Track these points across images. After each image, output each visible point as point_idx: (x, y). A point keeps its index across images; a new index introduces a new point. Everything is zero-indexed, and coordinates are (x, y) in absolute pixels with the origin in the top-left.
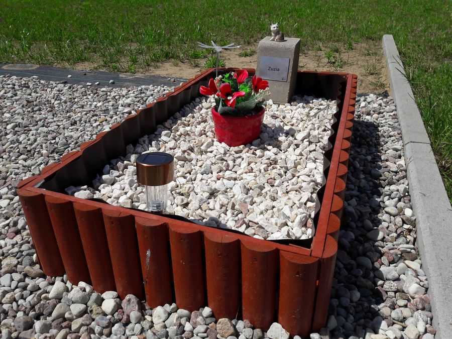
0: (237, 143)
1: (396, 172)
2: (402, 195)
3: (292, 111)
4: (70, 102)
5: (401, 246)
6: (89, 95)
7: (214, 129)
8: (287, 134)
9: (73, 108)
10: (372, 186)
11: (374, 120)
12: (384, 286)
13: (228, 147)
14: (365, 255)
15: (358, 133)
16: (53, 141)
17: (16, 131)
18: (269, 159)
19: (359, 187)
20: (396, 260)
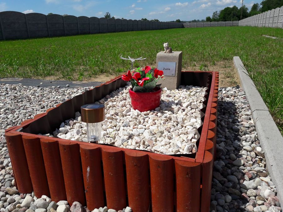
0: (146, 110)
1: (249, 128)
2: (254, 140)
3: (179, 93)
4: (41, 96)
5: (256, 168)
6: (53, 92)
7: (131, 103)
8: (177, 104)
9: (43, 100)
10: (234, 136)
11: (232, 100)
12: (247, 192)
13: (140, 112)
14: (232, 174)
15: (223, 107)
16: (29, 117)
17: (6, 113)
18: (166, 117)
19: (225, 136)
20: (254, 177)
